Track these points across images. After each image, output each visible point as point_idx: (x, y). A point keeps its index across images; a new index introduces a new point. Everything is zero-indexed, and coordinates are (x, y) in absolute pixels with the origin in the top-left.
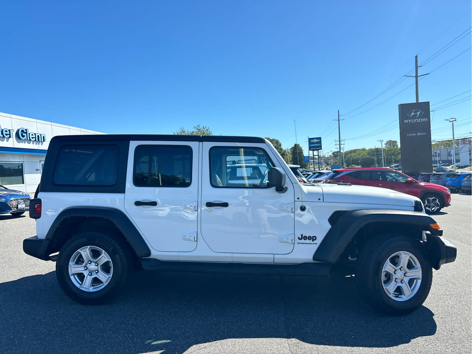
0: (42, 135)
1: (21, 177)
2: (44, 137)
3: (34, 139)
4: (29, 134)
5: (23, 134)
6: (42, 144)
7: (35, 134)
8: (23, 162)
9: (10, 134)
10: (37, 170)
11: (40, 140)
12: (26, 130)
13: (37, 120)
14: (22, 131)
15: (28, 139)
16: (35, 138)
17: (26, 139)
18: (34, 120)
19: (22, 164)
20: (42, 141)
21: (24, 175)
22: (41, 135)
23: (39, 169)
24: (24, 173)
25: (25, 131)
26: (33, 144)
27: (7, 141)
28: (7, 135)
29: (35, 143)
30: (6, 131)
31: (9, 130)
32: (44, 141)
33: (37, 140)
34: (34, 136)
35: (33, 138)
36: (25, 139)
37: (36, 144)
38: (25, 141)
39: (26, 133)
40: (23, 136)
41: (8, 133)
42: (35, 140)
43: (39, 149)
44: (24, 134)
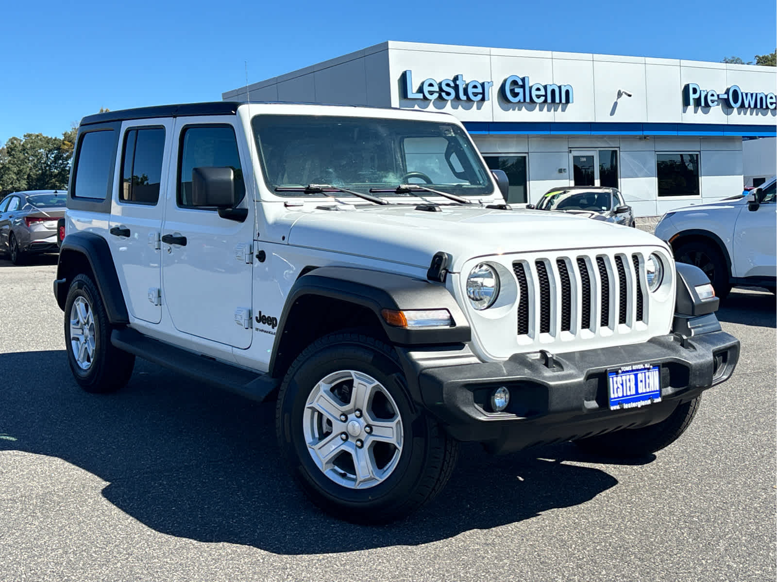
0: (562, 87)
1: (522, 188)
2: (567, 92)
3: (542, 99)
4: (531, 88)
5: (514, 89)
6: (563, 110)
7: (545, 87)
8: (528, 153)
9: (483, 93)
10: (560, 171)
11: (557, 100)
12: (523, 80)
13: (554, 52)
14: (515, 83)
15: (528, 100)
16: (546, 96)
17: (522, 101)
18: (548, 54)
19: (525, 157)
20: (564, 101)
21: (528, 182)
22: (560, 87)
23: (565, 169)
24: (528, 179)
25: (520, 83)
26: (541, 110)
27: (479, 108)
28: (475, 94)
29: (546, 108)
30: (475, 87)
31: (483, 85)
32: (568, 101)
33: (549, 100)
34: (542, 92)
35: (538, 97)
36: (519, 101)
37: (549, 110)
38: (521, 105)
39: (523, 87)
40: (516, 95)
41: (480, 90)
42: (545, 101)
43: (556, 121)
44: (517, 90)
